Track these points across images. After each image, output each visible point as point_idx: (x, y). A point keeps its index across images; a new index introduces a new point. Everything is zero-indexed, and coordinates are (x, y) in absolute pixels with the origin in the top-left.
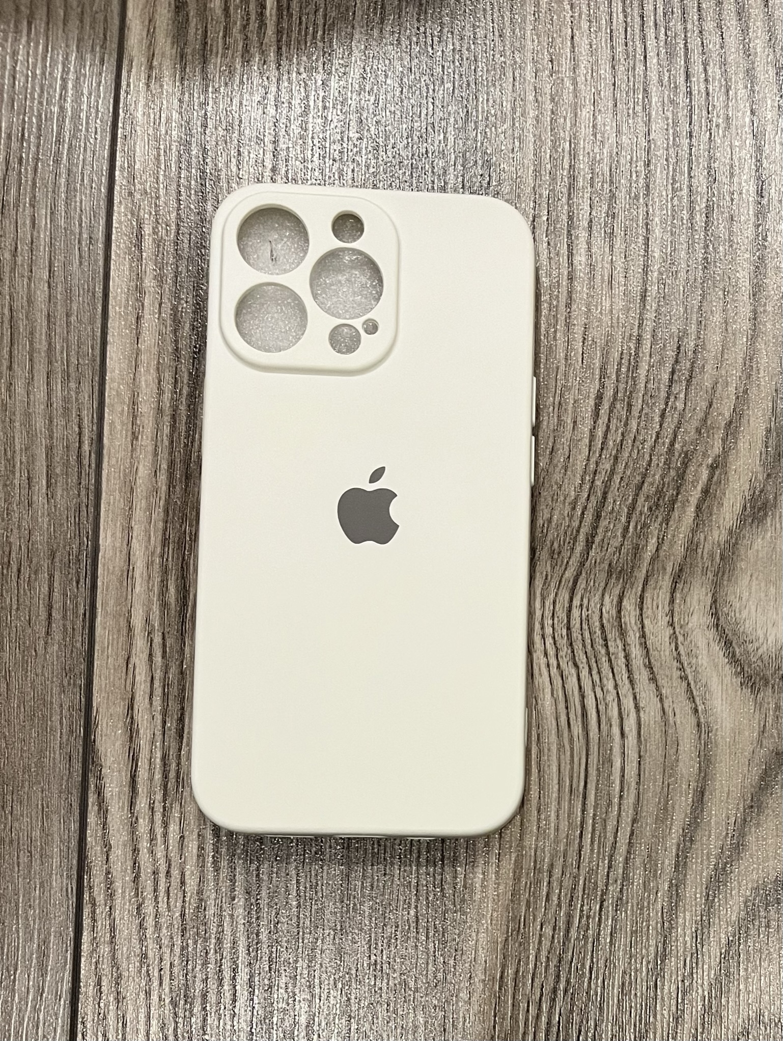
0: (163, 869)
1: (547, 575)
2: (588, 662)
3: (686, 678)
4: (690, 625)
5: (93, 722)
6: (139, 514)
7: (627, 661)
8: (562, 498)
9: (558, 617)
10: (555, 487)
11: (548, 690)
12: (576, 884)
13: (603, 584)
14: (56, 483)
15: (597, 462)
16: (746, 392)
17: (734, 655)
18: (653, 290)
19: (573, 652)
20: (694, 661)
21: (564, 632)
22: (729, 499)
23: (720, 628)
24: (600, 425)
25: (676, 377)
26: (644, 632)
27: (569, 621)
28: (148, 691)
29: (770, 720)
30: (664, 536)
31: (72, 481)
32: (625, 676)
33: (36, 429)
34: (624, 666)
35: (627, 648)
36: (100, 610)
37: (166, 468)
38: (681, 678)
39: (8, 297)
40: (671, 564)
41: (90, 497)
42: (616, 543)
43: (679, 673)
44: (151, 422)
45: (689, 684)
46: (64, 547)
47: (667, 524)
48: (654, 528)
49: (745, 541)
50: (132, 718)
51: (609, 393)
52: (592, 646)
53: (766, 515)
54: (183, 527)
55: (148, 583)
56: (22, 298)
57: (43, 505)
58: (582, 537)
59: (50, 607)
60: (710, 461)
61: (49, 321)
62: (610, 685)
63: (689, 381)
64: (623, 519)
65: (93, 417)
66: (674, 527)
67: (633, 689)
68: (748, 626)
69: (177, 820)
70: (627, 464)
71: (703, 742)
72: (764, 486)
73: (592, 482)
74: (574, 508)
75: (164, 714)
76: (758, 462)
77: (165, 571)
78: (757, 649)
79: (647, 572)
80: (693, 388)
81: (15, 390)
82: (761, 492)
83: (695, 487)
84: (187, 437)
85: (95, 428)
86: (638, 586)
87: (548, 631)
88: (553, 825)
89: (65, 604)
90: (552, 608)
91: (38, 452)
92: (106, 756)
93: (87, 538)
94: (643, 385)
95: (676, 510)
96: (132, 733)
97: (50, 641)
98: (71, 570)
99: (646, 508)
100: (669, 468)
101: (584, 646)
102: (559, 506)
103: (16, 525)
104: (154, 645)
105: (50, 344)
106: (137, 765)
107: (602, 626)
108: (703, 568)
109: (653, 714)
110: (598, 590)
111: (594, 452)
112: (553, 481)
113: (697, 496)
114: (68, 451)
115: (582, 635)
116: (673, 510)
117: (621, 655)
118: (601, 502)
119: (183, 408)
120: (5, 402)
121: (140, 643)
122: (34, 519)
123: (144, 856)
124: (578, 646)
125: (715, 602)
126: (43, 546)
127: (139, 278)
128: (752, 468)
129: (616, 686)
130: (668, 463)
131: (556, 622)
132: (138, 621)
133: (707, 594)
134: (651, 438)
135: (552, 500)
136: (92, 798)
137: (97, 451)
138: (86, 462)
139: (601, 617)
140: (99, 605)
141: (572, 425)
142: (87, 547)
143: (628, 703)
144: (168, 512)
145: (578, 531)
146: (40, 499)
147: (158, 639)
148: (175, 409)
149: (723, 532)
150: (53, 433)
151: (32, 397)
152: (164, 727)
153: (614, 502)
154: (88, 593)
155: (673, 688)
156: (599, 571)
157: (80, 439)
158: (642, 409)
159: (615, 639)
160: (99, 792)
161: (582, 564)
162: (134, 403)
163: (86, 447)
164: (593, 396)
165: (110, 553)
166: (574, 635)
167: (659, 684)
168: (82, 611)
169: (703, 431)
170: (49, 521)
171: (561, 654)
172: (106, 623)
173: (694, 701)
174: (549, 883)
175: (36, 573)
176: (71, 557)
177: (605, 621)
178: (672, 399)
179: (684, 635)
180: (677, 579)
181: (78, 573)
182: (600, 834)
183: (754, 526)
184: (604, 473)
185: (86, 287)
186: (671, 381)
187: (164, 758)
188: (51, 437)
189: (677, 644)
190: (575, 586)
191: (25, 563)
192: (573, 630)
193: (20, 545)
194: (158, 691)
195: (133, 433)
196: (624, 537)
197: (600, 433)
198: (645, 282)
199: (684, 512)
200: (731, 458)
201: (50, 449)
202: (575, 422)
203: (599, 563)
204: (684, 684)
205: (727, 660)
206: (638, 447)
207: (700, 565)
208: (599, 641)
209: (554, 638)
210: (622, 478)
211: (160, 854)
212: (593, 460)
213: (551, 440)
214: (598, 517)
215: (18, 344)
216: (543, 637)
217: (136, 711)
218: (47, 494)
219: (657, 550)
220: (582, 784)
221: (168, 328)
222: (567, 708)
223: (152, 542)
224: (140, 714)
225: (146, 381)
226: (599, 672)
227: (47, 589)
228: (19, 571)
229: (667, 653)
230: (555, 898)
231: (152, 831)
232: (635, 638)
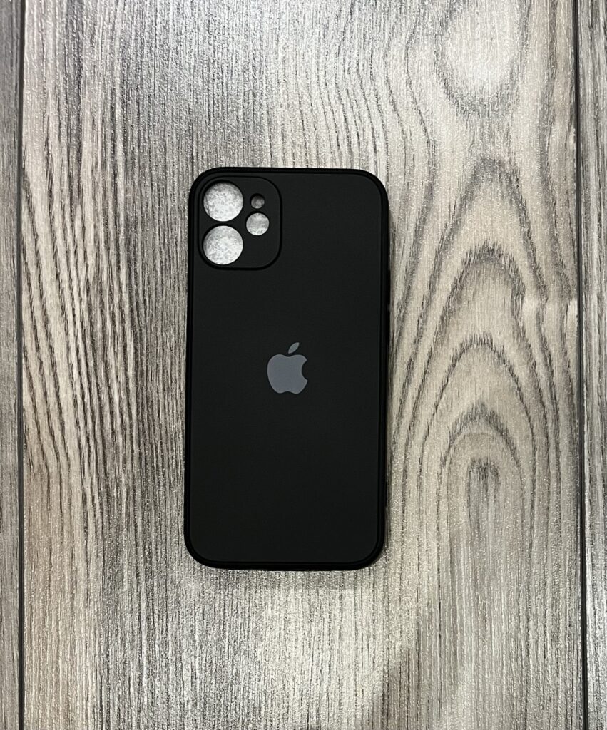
0: (72, 249)
5: (23, 155)
7: (377, 98)
11: (323, 121)
19: (339, 93)
20: (423, 97)
28: (58, 132)
32: (376, 109)
34: (375, 102)
35: (377, 89)
36: (26, 82)
43: (413, 105)
50: (48, 151)
62: (366, 115)
67: (382, 118)
69: (80, 217)
75: (69, 147)
92: (32, 176)
93: (17, 37)
96: (48, 160)
104: (60, 103)
106: (52, 181)
117: (373, 94)
121: (52, 102)
123: (60, 241)
129: (370, 117)
132: (50, 89)
133: (431, 51)
136: (24, 204)
140: (25, 79)
142: (17, 42)
143: (378, 128)
147: (63, 99)
152: (68, 156)
154: (18, 71)
159: (368, 84)
160: (29, 201)
167: (400, 113)
171: (331, 95)
179: (416, 79)
187: (70, 177)
194: (64, 133)
204: (417, 113)
205: (446, 96)
209: (326, 84)
211: (70, 239)
217: (50, 147)
222: (337, 132)
224: (53, 149)
226: (358, 107)
229: (405, 92)
231: (64, 224)
232: (382, 82)
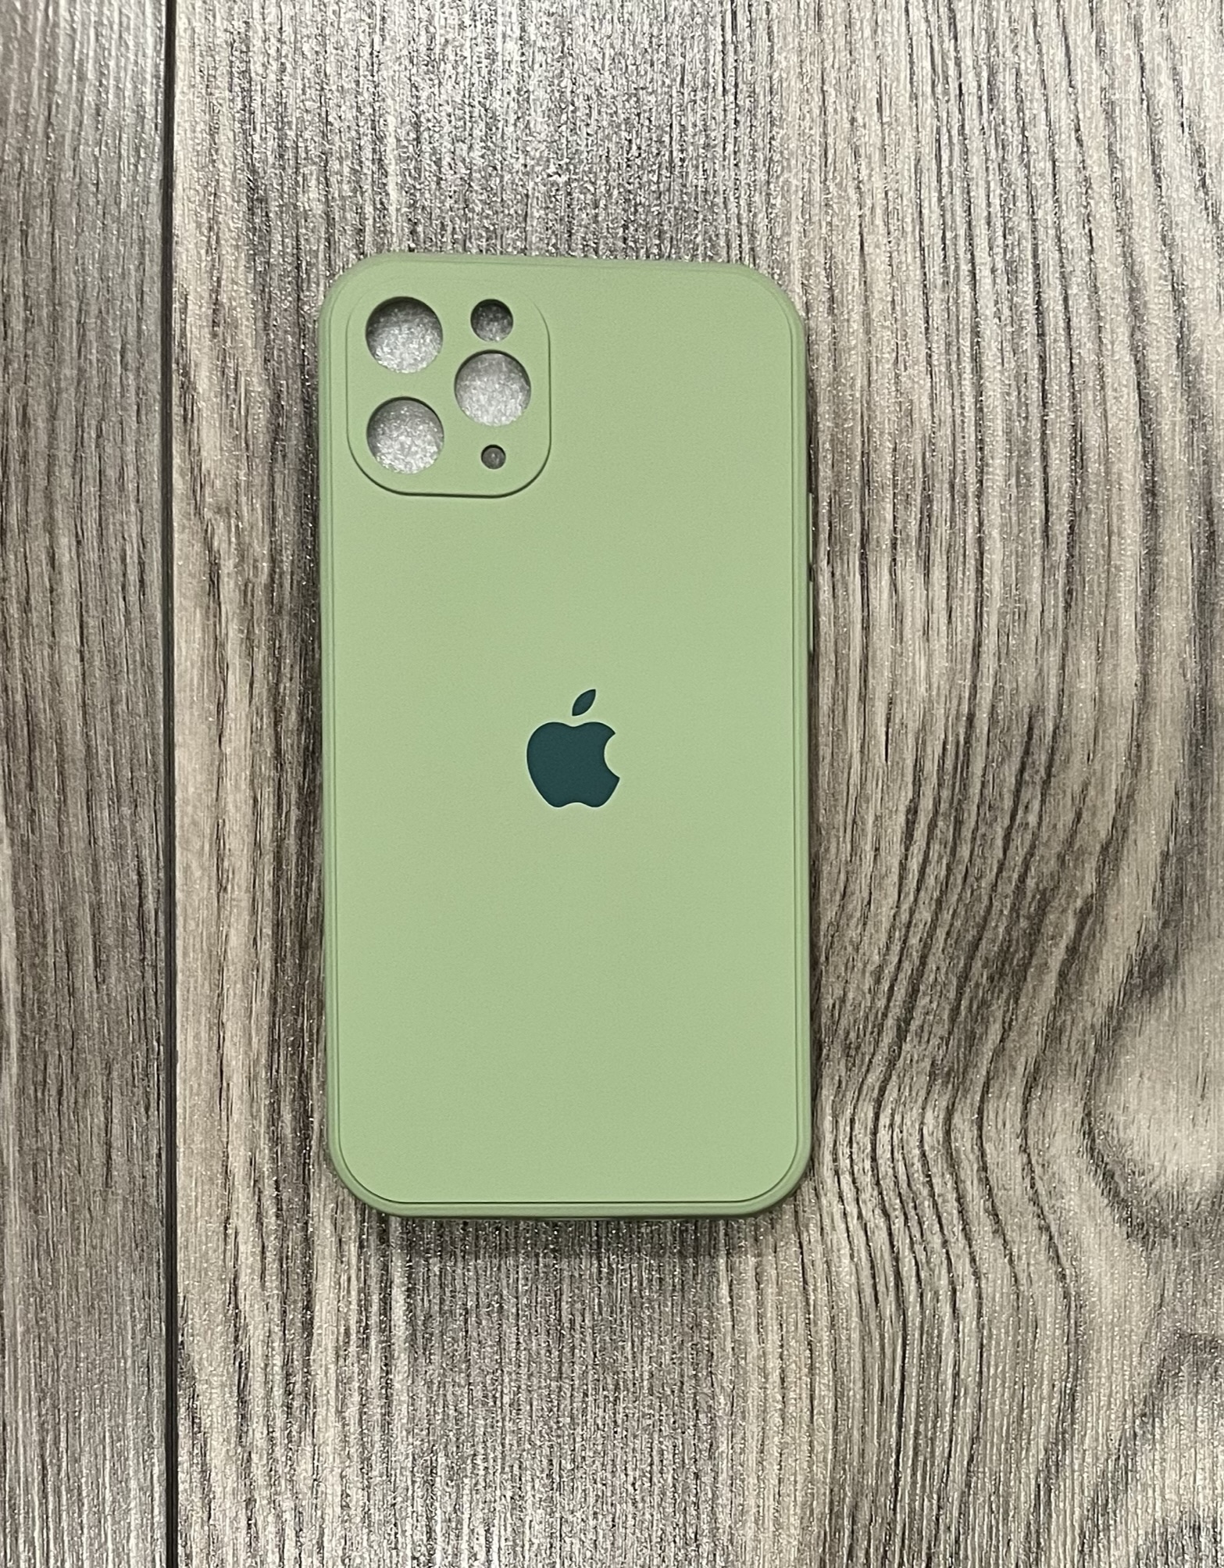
1: (840, 1082)
2: (903, 1207)
3: (1048, 1229)
4: (1053, 1151)
5: (179, 1315)
6: (233, 1004)
7: (961, 1204)
8: (860, 965)
9: (858, 1143)
10: (850, 949)
11: (846, 1251)
12: (891, 1532)
13: (923, 1093)
14: (108, 961)
15: (911, 909)
16: (1130, 796)
17: (1117, 1194)
18: (990, 643)
19: (881, 1193)
20: (1058, 1204)
21: (868, 1164)
22: (1108, 961)
23: (1095, 1154)
24: (916, 852)
25: (1026, 777)
26: (985, 1163)
27: (874, 1150)
28: (258, 1266)
29: (1170, 1286)
30: (1012, 1020)
31: (132, 955)
32: (958, 1228)
33: (74, 879)
34: (955, 1212)
35: (961, 1186)
36: (182, 1150)
37: (270, 933)
38: (1040, 1228)
39: (20, 676)
40: (1023, 1060)
41: (159, 980)
42: (941, 1030)
43: (1036, 1221)
44: (245, 863)
45: (1051, 1238)
46: (125, 1056)
47: (1016, 1002)
48: (997, 1009)
49: (1130, 1024)
50: (237, 1307)
51: (926, 804)
52: (909, 1185)
53: (1162, 983)
54: (300, 1022)
55: (251, 1107)
56: (43, 677)
57: (91, 992)
58: (890, 1022)
59: (109, 1145)
60: (1079, 903)
61: (85, 713)
62: (936, 1241)
63: (1046, 783)
64: (952, 995)
65: (158, 859)
66: (1026, 1005)
67: (970, 1247)
68: (1135, 1151)
69: (309, 1455)
70: (955, 911)
71: (1072, 1321)
72: (1159, 940)
73: (905, 942)
74: (878, 981)
75: (284, 1299)
76: (1149, 903)
77: (276, 1089)
78: (1151, 1184)
79: (988, 1073)
80: (1052, 792)
81: (40, 821)
82: (1156, 947)
83: (1056, 945)
84: (299, 885)
85: (162, 875)
86: (975, 1093)
87: (845, 1163)
88: (856, 1448)
89: (130, 1139)
90: (848, 1129)
91: (79, 914)
93: (158, 1041)
94: (977, 791)
95: (1029, 979)
97: (110, 1196)
98: (136, 1090)
99: (985, 977)
100: (1018, 917)
101: (897, 1184)
102: (855, 978)
103: (53, 1026)
104: (263, 1200)
105: (89, 747)
106: (247, 1376)
107: (923, 1154)
108: (1070, 1064)
109: (999, 1282)
110: (916, 1102)
111: (908, 894)
112: (847, 939)
113: (1060, 958)
114: (123, 911)
115: (894, 1168)
116: (1025, 979)
117: (952, 1196)
118: (917, 970)
119: (291, 844)
120: (25, 839)
121: (242, 1195)
122: (78, 1015)
124: (887, 1183)
125: (1089, 1115)
126: (94, 1056)
127: (219, 644)
128: (1142, 915)
129: (945, 1243)
130: (1015, 909)
131: (854, 1150)
132: (238, 1165)
133: (1076, 1105)
134: (991, 871)
135: (846, 969)
137: (165, 909)
138: (151, 927)
139: (922, 1141)
140: (180, 1141)
141: (873, 853)
142: (159, 1054)
143: (963, 1268)
144: (275, 1000)
145: (885, 1015)
146: (86, 985)
147: (269, 1191)
148: (279, 842)
149: (1099, 1010)
150: (100, 883)
151: (66, 830)
152: (283, 1321)
153: (938, 968)
154: (163, 1122)
155: (1029, 1245)
156: (917, 1073)
157: (140, 892)
158: (977, 828)
159: (943, 1174)
161: (891, 1064)
162: (218, 838)
163: (150, 904)
164: (902, 809)
165: (192, 1063)
166: (882, 1169)
167: (1007, 1237)
168: (155, 1151)
169: (1067, 858)
170: (101, 1017)
171: (863, 1196)
172: (191, 1169)
173: (1059, 1263)
174: (853, 1532)
175: (86, 1095)
176: (135, 1071)
177: (926, 1148)
178: (1020, 812)
179: (1043, 1165)
180: (1032, 1082)
181: (147, 1094)
182: (925, 1459)
183: (1145, 1001)
184: (921, 927)
185: (138, 658)
186: (1020, 783)
187: (287, 1363)
188: (98, 891)
189: (1033, 1178)
190: (882, 1096)
191: (69, 1082)
192: (880, 1161)
193: (60, 1056)
194: (273, 1267)
195: (219, 881)
196: (953, 1020)
197: (914, 865)
198: (978, 631)
199: (1042, 981)
200: (1111, 896)
201: (97, 909)
202: (877, 849)
203: (917, 1062)
204: (1045, 1238)
205: (1106, 1201)
206: (972, 886)
207: (1066, 1061)
208: (919, 1177)
209: (852, 1174)
210: (948, 934)
212: (905, 907)
213: (843, 876)
214: (913, 994)
215: (40, 747)
216: (837, 1173)
217: (241, 1296)
218: (96, 977)
219: (1002, 1040)
220: (897, 1387)
221: (265, 720)
222: (874, 1277)
223: (255, 1045)
224: (248, 1302)
225: (235, 801)
226: (920, 1224)
227: (102, 1119)
228: (60, 1092)
229: (1018, 1193)
230: (861, 1555)
232: (972, 1170)
